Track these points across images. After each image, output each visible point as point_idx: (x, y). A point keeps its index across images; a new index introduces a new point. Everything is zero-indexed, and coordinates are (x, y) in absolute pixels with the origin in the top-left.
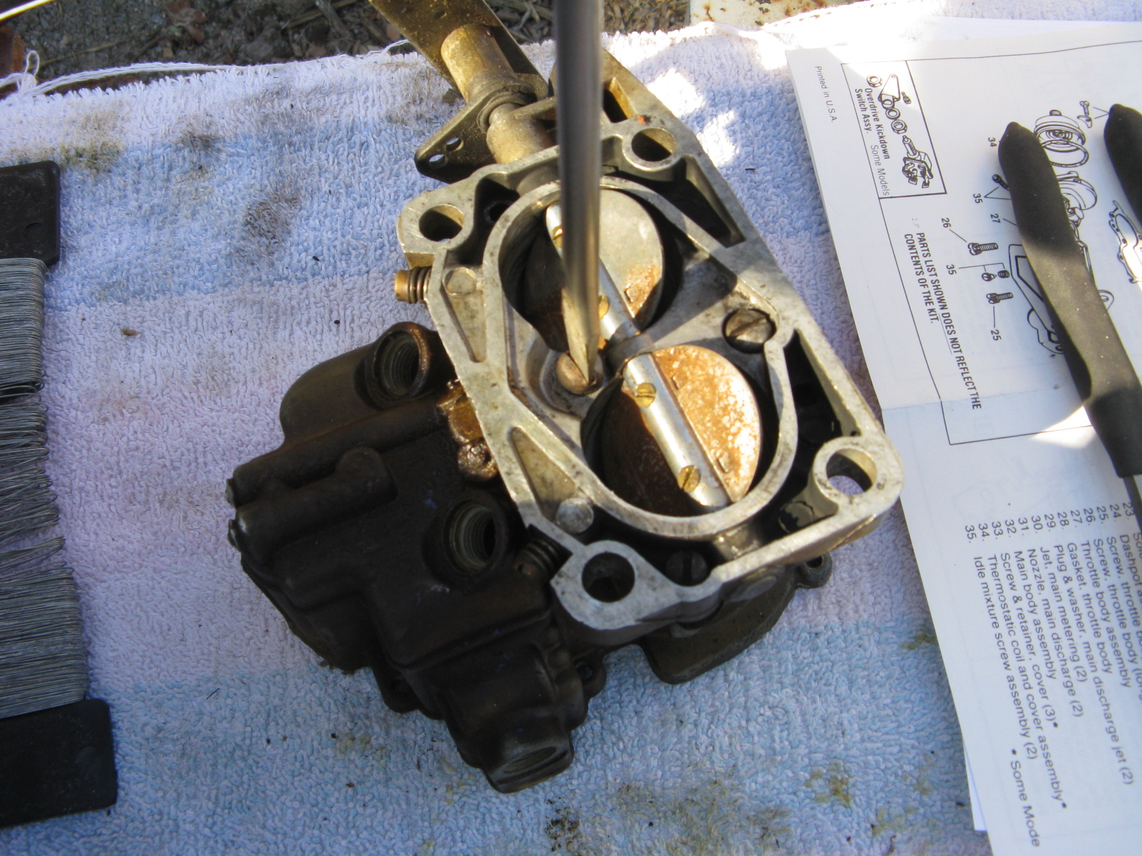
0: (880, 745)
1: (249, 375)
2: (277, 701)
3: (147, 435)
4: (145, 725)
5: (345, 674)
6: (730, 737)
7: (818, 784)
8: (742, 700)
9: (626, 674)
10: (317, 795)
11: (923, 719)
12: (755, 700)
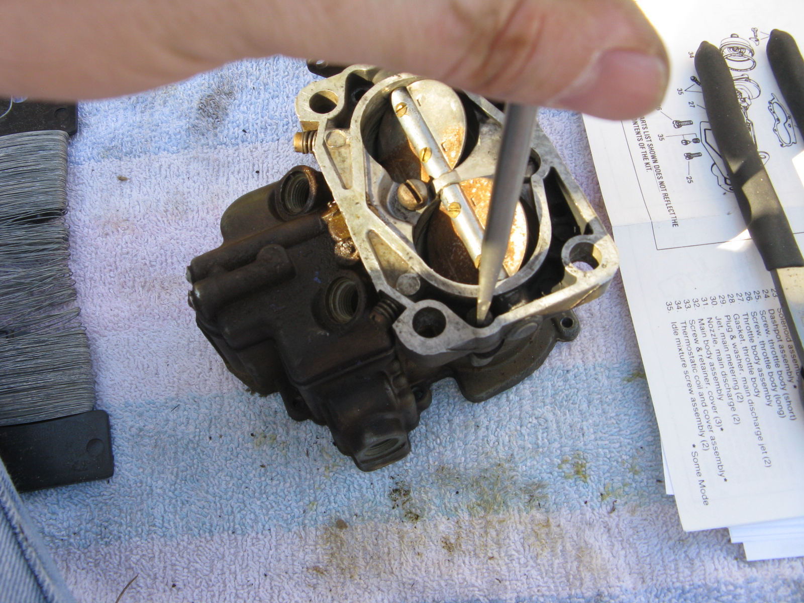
0: (607, 442)
1: (200, 207)
2: (216, 413)
3: (134, 244)
4: (132, 427)
5: (261, 396)
6: (509, 436)
7: (565, 467)
8: (518, 413)
9: (443, 396)
10: (241, 472)
11: (636, 426)
12: (527, 413)
